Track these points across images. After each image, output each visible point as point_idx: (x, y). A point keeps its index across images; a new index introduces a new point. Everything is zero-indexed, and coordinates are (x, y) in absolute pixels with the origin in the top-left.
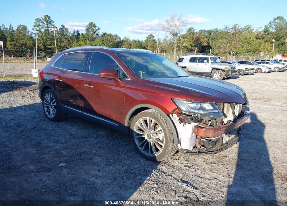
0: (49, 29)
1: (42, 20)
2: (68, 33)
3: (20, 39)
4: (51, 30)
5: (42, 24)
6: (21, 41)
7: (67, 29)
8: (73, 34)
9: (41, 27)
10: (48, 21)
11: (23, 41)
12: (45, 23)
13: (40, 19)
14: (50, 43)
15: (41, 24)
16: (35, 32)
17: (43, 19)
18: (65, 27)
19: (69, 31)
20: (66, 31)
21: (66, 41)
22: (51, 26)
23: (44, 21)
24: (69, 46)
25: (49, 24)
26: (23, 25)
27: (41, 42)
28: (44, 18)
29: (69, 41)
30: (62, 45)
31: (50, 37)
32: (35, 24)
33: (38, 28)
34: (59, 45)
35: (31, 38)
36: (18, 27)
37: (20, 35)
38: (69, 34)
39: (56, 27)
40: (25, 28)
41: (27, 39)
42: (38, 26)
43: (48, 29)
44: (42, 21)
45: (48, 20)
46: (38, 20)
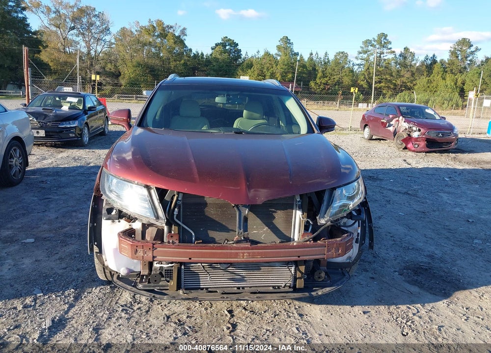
0: (382, 56)
1: (373, 42)
2: (414, 60)
3: (335, 74)
4: (385, 58)
5: (372, 48)
6: (335, 77)
7: (413, 55)
8: (423, 63)
9: (369, 53)
10: (383, 43)
11: (338, 76)
12: (377, 46)
13: (371, 41)
14: (379, 78)
15: (370, 48)
16: (359, 62)
17: (375, 40)
18: (410, 51)
19: (416, 57)
20: (410, 58)
21: (408, 75)
22: (385, 51)
23: (375, 43)
24: (411, 83)
25: (384, 47)
26: (342, 53)
27: (365, 78)
28: (376, 39)
29: (413, 74)
30: (399, 82)
31: (380, 69)
32: (360, 50)
33: (365, 56)
34: (394, 82)
35: (352, 71)
36: (335, 56)
37: (336, 69)
38: (413, 62)
39: (394, 52)
40: (344, 55)
41: (345, 73)
42: (365, 52)
43: (380, 57)
44: (373, 44)
45: (383, 41)
46: (367, 42)
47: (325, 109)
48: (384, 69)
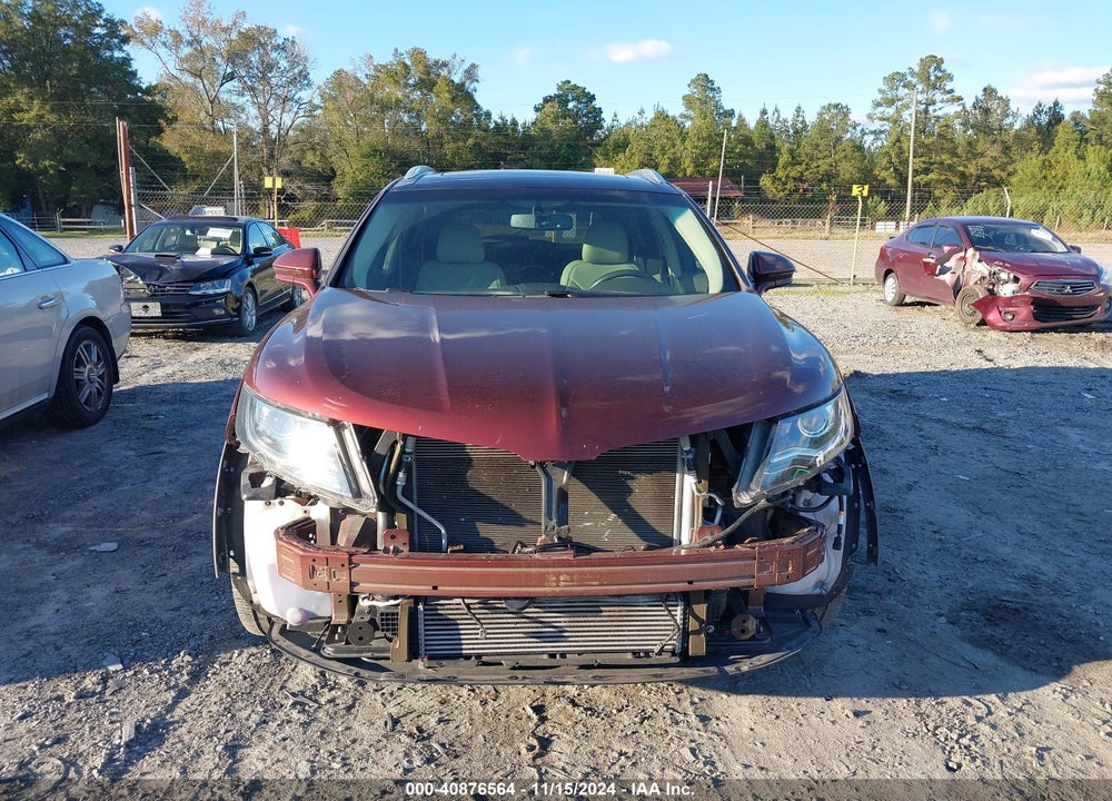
0: (931, 108)
1: (909, 78)
2: (1008, 116)
3: (820, 156)
4: (939, 113)
5: (906, 91)
6: (820, 162)
7: (1005, 102)
8: (1030, 122)
9: (900, 103)
10: (933, 78)
11: (828, 161)
12: (920, 87)
13: (904, 75)
14: (924, 162)
15: (902, 92)
16: (877, 125)
17: (913, 73)
18: (999, 95)
19: (1013, 107)
20: (999, 112)
21: (994, 151)
22: (938, 96)
23: (914, 80)
24: (1003, 171)
25: (934, 88)
26: (836, 106)
27: (891, 163)
28: (917, 69)
29: (1006, 149)
30: (972, 169)
31: (927, 142)
32: (879, 97)
33: (891, 111)
34: (961, 169)
35: (860, 148)
36: (820, 114)
37: (822, 143)
38: (1008, 121)
39: (960, 99)
40: (842, 111)
41: (844, 154)
42: (890, 102)
43: (926, 111)
44: (910, 82)
45: (933, 73)
46: (895, 79)
47: (797, 238)
48: (935, 141)
